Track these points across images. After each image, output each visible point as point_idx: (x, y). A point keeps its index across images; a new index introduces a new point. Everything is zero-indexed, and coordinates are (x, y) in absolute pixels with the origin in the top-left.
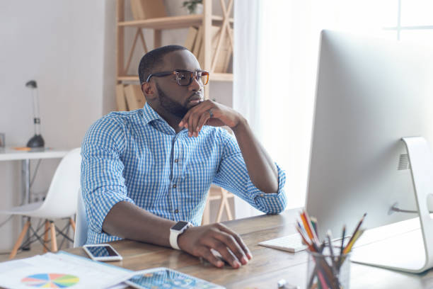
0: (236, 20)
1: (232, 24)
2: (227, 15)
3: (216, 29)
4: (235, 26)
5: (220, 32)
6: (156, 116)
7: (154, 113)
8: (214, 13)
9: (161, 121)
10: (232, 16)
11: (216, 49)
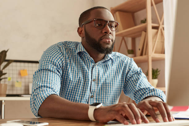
0: (165, 26)
1: (163, 28)
2: (161, 23)
3: (155, 31)
4: (165, 28)
5: (157, 32)
6: (83, 49)
7: (82, 48)
8: (153, 22)
9: (86, 53)
10: (163, 24)
11: (155, 41)
